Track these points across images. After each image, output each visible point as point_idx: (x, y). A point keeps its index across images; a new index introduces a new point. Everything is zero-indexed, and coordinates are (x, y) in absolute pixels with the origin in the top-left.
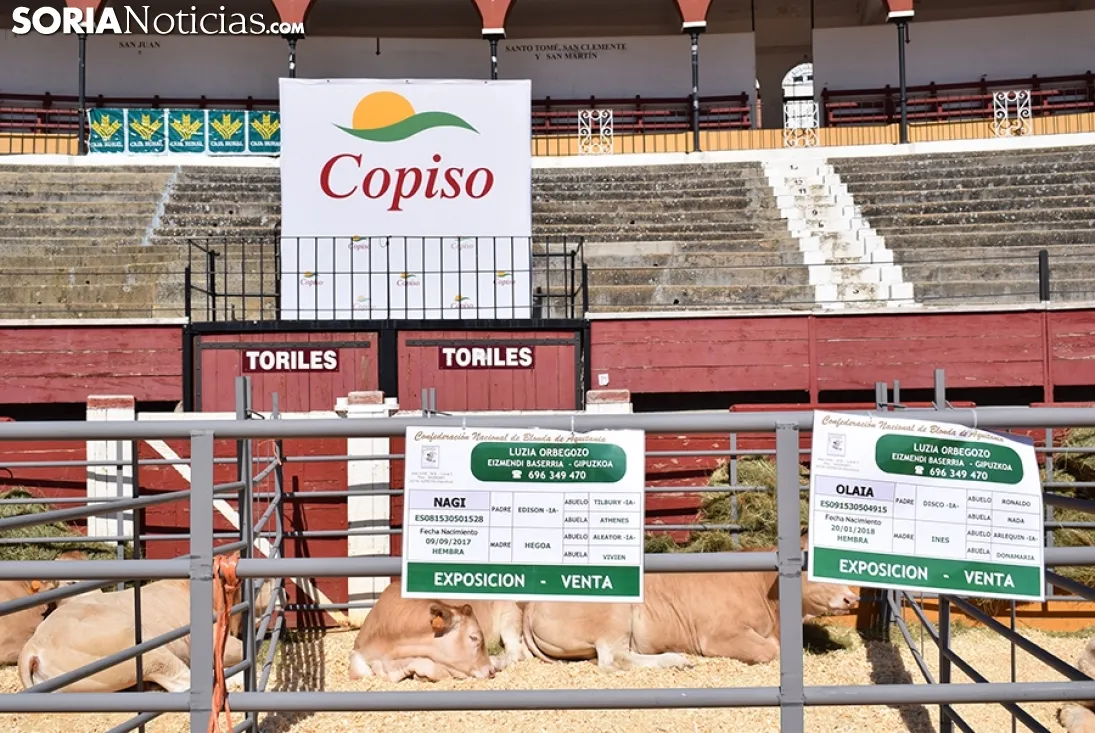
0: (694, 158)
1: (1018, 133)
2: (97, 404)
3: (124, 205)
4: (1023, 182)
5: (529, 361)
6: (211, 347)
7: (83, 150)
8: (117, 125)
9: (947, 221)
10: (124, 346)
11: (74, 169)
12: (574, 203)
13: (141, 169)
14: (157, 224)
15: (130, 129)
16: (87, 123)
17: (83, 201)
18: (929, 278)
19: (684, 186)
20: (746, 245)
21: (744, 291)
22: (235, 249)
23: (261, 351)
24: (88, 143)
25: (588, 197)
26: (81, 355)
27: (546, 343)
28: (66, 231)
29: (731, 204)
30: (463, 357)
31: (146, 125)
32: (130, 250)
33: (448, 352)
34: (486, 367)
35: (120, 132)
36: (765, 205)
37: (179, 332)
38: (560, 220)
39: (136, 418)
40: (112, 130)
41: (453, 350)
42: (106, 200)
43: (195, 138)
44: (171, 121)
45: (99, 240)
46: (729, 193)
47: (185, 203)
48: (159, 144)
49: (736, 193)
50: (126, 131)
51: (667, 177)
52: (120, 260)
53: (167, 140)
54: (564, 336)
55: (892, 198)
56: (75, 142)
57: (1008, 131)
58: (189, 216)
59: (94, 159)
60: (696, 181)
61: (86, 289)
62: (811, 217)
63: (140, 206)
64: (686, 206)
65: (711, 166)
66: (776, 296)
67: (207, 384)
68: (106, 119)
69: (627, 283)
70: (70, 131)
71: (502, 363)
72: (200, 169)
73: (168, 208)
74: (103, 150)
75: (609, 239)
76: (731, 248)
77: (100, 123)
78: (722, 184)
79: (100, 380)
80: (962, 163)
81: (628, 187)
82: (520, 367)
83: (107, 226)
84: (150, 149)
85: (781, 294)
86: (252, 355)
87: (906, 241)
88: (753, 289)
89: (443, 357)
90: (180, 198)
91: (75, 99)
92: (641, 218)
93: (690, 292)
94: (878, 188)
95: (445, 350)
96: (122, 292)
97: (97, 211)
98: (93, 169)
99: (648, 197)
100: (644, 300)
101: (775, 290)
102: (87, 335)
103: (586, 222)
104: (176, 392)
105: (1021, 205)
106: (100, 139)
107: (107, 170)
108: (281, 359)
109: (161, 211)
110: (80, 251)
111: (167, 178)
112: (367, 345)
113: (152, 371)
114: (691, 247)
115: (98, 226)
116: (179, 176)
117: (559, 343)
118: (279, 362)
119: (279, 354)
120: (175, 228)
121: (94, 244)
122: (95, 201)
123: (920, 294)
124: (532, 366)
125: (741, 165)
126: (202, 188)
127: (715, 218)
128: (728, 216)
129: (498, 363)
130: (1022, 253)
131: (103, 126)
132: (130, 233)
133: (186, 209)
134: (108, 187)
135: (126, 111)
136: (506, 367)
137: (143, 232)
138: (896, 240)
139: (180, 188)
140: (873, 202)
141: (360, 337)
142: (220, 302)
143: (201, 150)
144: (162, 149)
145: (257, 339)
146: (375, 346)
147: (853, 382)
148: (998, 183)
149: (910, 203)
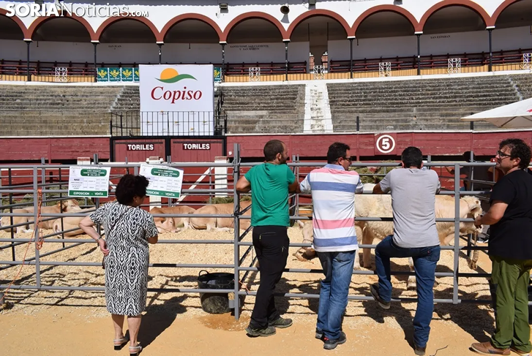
0: (286, 83)
1: (386, 76)
2: (80, 160)
3: (105, 99)
4: (382, 92)
5: (209, 148)
6: (118, 143)
7: (96, 81)
8: (106, 73)
9: (353, 105)
10: (94, 143)
11: (93, 87)
12: (242, 98)
13: (113, 87)
14: (114, 105)
15: (110, 74)
16: (96, 72)
17: (93, 98)
18: (340, 123)
19: (279, 92)
20: (289, 112)
21: (283, 126)
22: (135, 113)
23: (132, 145)
24: (97, 78)
25: (248, 96)
26: (81, 145)
27: (214, 142)
28: (86, 107)
29: (291, 98)
30: (190, 146)
31: (115, 73)
32: (104, 114)
33: (185, 145)
34: (196, 149)
35: (107, 75)
36: (301, 99)
37: (109, 139)
38: (237, 103)
39: (91, 164)
40: (104, 74)
41: (187, 144)
42: (100, 97)
43: (130, 77)
44: (122, 71)
45: (96, 110)
46: (292, 95)
47: (124, 98)
48: (119, 79)
49: (293, 95)
50: (109, 74)
51: (275, 89)
52: (100, 117)
53: (121, 77)
54: (219, 140)
55: (340, 97)
56: (93, 78)
57: (383, 75)
58: (124, 102)
59: (99, 84)
60: (283, 91)
61: (88, 126)
62: (315, 103)
63: (110, 99)
64: (277, 99)
65: (290, 85)
66: (292, 128)
67: (117, 154)
68: (102, 71)
69: (249, 124)
70: (92, 74)
71: (201, 148)
72: (131, 87)
73: (119, 100)
74: (102, 81)
75: (249, 110)
76: (284, 113)
77: (101, 72)
78: (291, 92)
79: (87, 153)
80: (367, 86)
81: (262, 93)
82: (206, 149)
83: (99, 106)
84: (116, 80)
85: (294, 127)
86: (129, 146)
87: (337, 111)
88: (285, 126)
89: (184, 146)
90: (123, 96)
91: (93, 64)
92: (262, 103)
93: (267, 127)
94: (337, 93)
95: (184, 144)
96: (98, 126)
97: (97, 101)
98: (98, 87)
99: (266, 96)
100: (252, 129)
101: (292, 126)
102: (83, 140)
103: (245, 104)
104: (108, 156)
105: (378, 99)
106: (100, 77)
107: (102, 87)
108: (138, 147)
109: (116, 101)
110: (89, 114)
111: (120, 90)
112: (162, 143)
113: (101, 150)
114: (272, 112)
115: (96, 106)
116: (124, 89)
117: (217, 142)
118: (137, 147)
119: (137, 145)
120: (119, 106)
121: (94, 111)
122: (97, 98)
123: (335, 128)
124: (210, 149)
125: (299, 85)
126: (130, 93)
127: (284, 103)
128: (288, 102)
129: (200, 148)
130: (370, 115)
131: (102, 73)
132: (105, 108)
133: (124, 100)
134: (102, 93)
135: (108, 69)
136: (202, 149)
137: (109, 108)
138: (334, 111)
139: (124, 93)
140: (334, 98)
141: (160, 141)
142: (124, 130)
143: (131, 80)
144: (120, 80)
145: (131, 141)
146: (164, 143)
147: (302, 154)
148: (374, 93)
149: (346, 99)
